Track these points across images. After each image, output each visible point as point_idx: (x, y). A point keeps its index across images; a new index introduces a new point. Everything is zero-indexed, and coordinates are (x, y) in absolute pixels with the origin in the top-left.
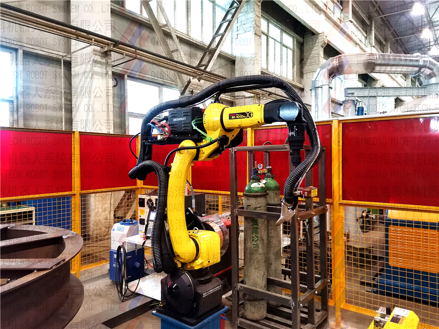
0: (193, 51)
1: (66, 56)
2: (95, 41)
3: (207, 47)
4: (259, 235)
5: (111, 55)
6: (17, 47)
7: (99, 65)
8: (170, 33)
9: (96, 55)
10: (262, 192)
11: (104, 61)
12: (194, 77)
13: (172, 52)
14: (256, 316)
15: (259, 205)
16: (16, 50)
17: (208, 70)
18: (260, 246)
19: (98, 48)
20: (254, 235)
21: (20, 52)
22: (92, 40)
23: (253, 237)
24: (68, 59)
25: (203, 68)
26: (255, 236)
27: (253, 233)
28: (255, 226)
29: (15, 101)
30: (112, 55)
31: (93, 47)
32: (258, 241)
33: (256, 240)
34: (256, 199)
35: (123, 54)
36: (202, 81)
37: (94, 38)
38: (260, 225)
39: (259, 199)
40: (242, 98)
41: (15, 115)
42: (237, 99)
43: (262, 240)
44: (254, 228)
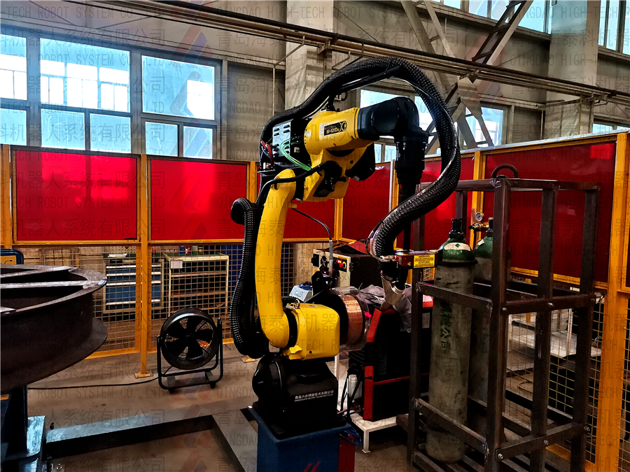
0: (471, 34)
1: (277, 64)
2: (306, 38)
3: (494, 25)
4: (451, 329)
5: (331, 56)
6: (220, 58)
7: (315, 72)
8: (426, 10)
9: (311, 58)
10: (461, 259)
11: (322, 66)
12: (463, 76)
13: (432, 40)
14: (441, 455)
15: (455, 280)
16: (221, 62)
17: (490, 63)
18: (453, 346)
19: (314, 49)
20: (443, 327)
21: (225, 64)
22: (302, 38)
23: (442, 330)
24: (282, 68)
25: (481, 61)
26: (446, 329)
27: (442, 324)
28: (446, 313)
29: (219, 127)
30: (333, 56)
31: (305, 48)
32: (450, 338)
33: (446, 335)
34: (450, 269)
35: (347, 53)
36: (477, 81)
37: (304, 35)
38: (454, 312)
39: (455, 270)
40: (556, 105)
41: (219, 144)
42: (549, 106)
43: (457, 336)
44: (445, 315)
